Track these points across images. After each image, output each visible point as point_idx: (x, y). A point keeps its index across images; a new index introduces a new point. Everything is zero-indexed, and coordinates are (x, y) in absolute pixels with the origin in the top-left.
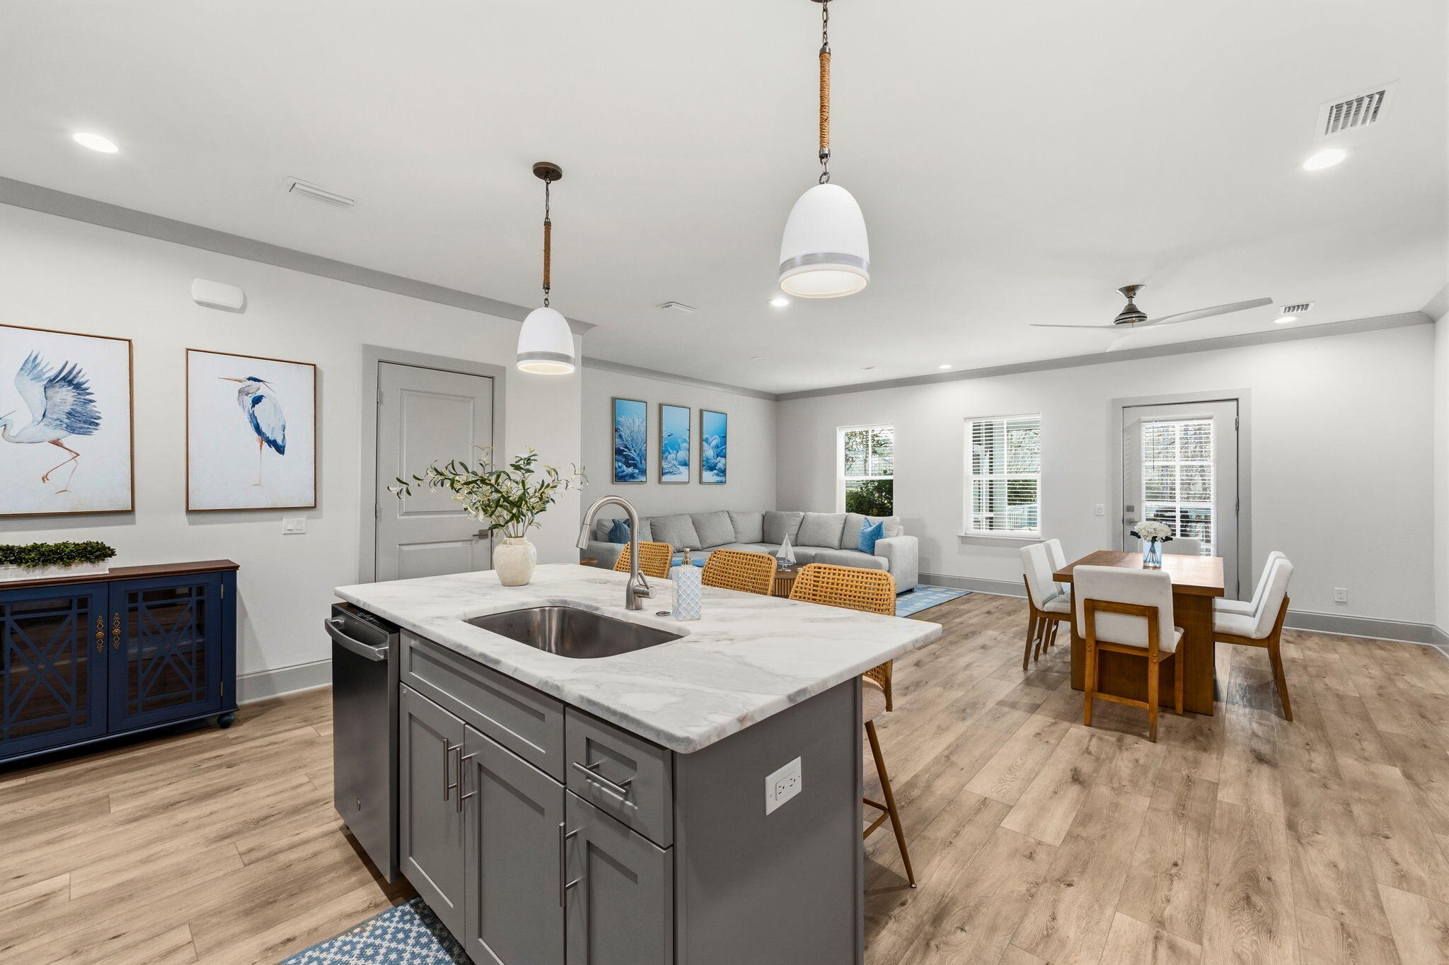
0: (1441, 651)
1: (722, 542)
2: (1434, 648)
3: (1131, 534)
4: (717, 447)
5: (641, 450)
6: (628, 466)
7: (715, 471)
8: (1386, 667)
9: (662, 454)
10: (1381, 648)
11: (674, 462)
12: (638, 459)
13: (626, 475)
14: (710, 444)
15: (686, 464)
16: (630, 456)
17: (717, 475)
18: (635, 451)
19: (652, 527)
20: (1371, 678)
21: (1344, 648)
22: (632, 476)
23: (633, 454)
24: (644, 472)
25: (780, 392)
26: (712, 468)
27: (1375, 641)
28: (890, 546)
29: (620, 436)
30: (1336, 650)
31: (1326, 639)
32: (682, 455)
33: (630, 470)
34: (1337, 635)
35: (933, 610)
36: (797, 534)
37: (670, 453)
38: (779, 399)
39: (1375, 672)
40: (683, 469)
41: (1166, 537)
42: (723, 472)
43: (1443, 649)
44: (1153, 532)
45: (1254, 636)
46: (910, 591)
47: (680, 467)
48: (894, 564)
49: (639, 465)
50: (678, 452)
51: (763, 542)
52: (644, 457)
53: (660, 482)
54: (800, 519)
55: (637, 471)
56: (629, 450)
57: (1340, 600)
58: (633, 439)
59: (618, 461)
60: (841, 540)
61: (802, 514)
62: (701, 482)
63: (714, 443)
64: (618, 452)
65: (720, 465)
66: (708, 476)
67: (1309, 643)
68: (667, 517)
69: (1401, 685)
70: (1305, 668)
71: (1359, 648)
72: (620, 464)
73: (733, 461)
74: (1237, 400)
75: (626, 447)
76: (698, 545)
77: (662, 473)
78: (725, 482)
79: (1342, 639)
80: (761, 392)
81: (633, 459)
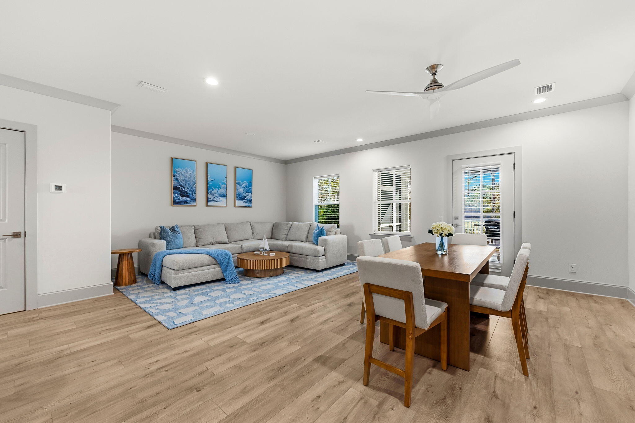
0: (632, 303)
1: (242, 239)
2: (628, 301)
3: (429, 232)
4: (246, 187)
5: (192, 188)
6: (183, 196)
7: (245, 200)
8: (599, 318)
9: (208, 190)
10: (596, 302)
11: (217, 195)
12: (190, 193)
13: (181, 202)
14: (241, 186)
15: (225, 196)
16: (184, 191)
17: (246, 202)
18: (188, 188)
19: (195, 230)
20: (590, 328)
21: (573, 302)
22: (186, 202)
23: (186, 190)
24: (195, 200)
25: (287, 160)
26: (243, 199)
27: (592, 296)
28: (325, 240)
29: (177, 179)
30: (568, 304)
31: (563, 295)
32: (222, 191)
33: (185, 199)
34: (570, 292)
35: (342, 278)
36: (287, 234)
37: (213, 190)
38: (286, 163)
39: (592, 322)
40: (222, 199)
41: (449, 234)
42: (250, 201)
43: (633, 302)
44: (441, 230)
45: (500, 309)
46: (343, 265)
47: (220, 197)
48: (328, 251)
49: (191, 196)
50: (219, 189)
51: (272, 239)
52: (194, 191)
53: (207, 206)
54: (290, 226)
55: (189, 199)
56: (184, 187)
57: (572, 271)
58: (186, 182)
59: (176, 193)
60: (307, 238)
61: (291, 223)
62: (235, 206)
63: (244, 185)
64: (175, 188)
65: (248, 197)
66: (239, 203)
67: (553, 299)
68: (205, 225)
69: (609, 334)
70: (547, 319)
71: (583, 302)
72: (177, 195)
73: (257, 195)
74: (514, 153)
75: (181, 186)
76: (227, 241)
77: (208, 200)
78: (252, 206)
79: (573, 295)
80: (276, 159)
81: (186, 192)
